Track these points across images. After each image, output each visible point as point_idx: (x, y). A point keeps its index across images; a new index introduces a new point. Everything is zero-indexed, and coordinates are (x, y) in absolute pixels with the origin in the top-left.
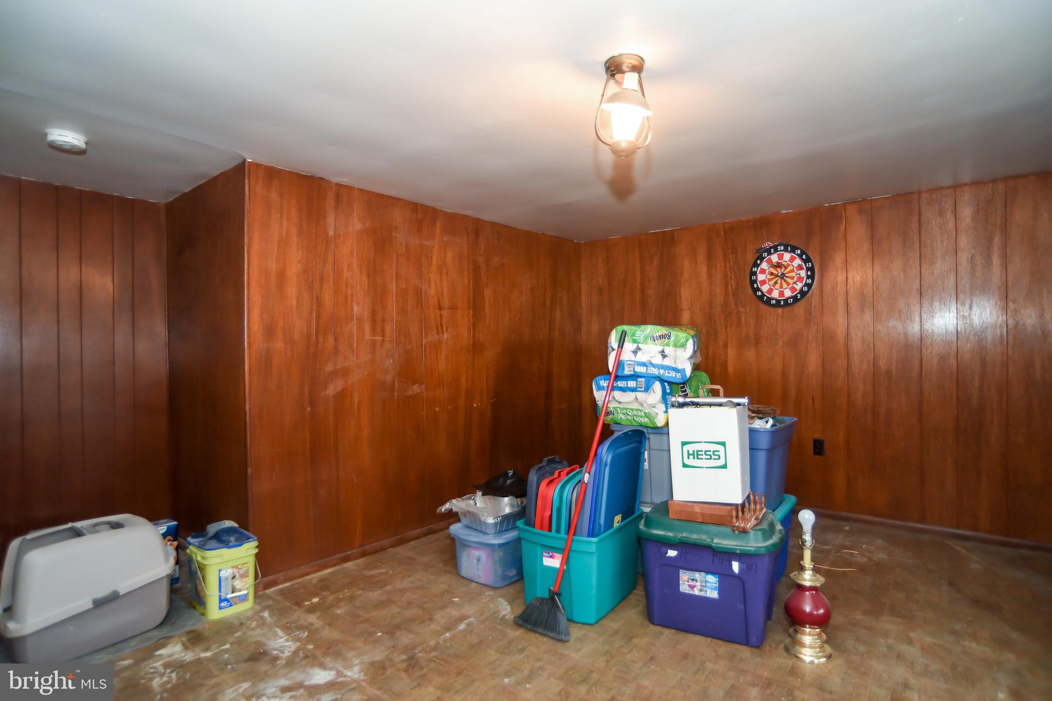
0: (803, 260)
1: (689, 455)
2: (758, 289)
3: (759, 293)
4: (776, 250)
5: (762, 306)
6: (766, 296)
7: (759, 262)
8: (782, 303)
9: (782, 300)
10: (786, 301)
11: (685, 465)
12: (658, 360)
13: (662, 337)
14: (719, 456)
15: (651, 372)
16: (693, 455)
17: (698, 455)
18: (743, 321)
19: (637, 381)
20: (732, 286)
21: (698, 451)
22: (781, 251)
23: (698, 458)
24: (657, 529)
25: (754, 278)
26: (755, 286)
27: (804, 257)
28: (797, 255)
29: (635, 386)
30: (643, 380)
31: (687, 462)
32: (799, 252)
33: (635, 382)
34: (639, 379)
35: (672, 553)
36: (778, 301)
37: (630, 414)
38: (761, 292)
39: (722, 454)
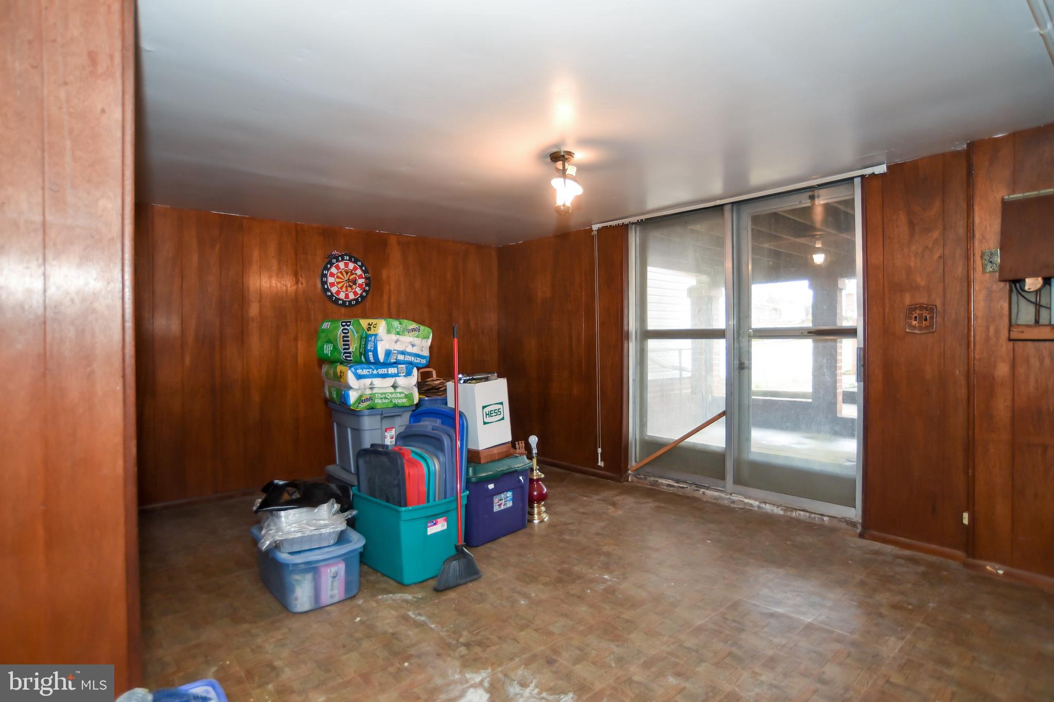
0: (362, 270)
1: (486, 415)
2: (328, 290)
3: (329, 294)
4: (343, 259)
5: (330, 305)
6: (335, 296)
7: (329, 266)
8: (347, 304)
9: (348, 301)
10: (350, 302)
11: (485, 423)
12: (410, 349)
13: (413, 330)
14: (500, 412)
15: (407, 360)
16: (489, 414)
17: (491, 414)
18: (312, 317)
19: (397, 367)
20: (302, 284)
21: (491, 411)
22: (346, 260)
23: (491, 416)
24: (480, 474)
25: (324, 279)
26: (326, 287)
27: (364, 268)
28: (359, 266)
29: (396, 372)
30: (404, 366)
31: (486, 420)
32: (360, 264)
33: (396, 368)
34: (400, 366)
35: (491, 486)
36: (344, 302)
37: (389, 397)
38: (331, 292)
39: (501, 410)
